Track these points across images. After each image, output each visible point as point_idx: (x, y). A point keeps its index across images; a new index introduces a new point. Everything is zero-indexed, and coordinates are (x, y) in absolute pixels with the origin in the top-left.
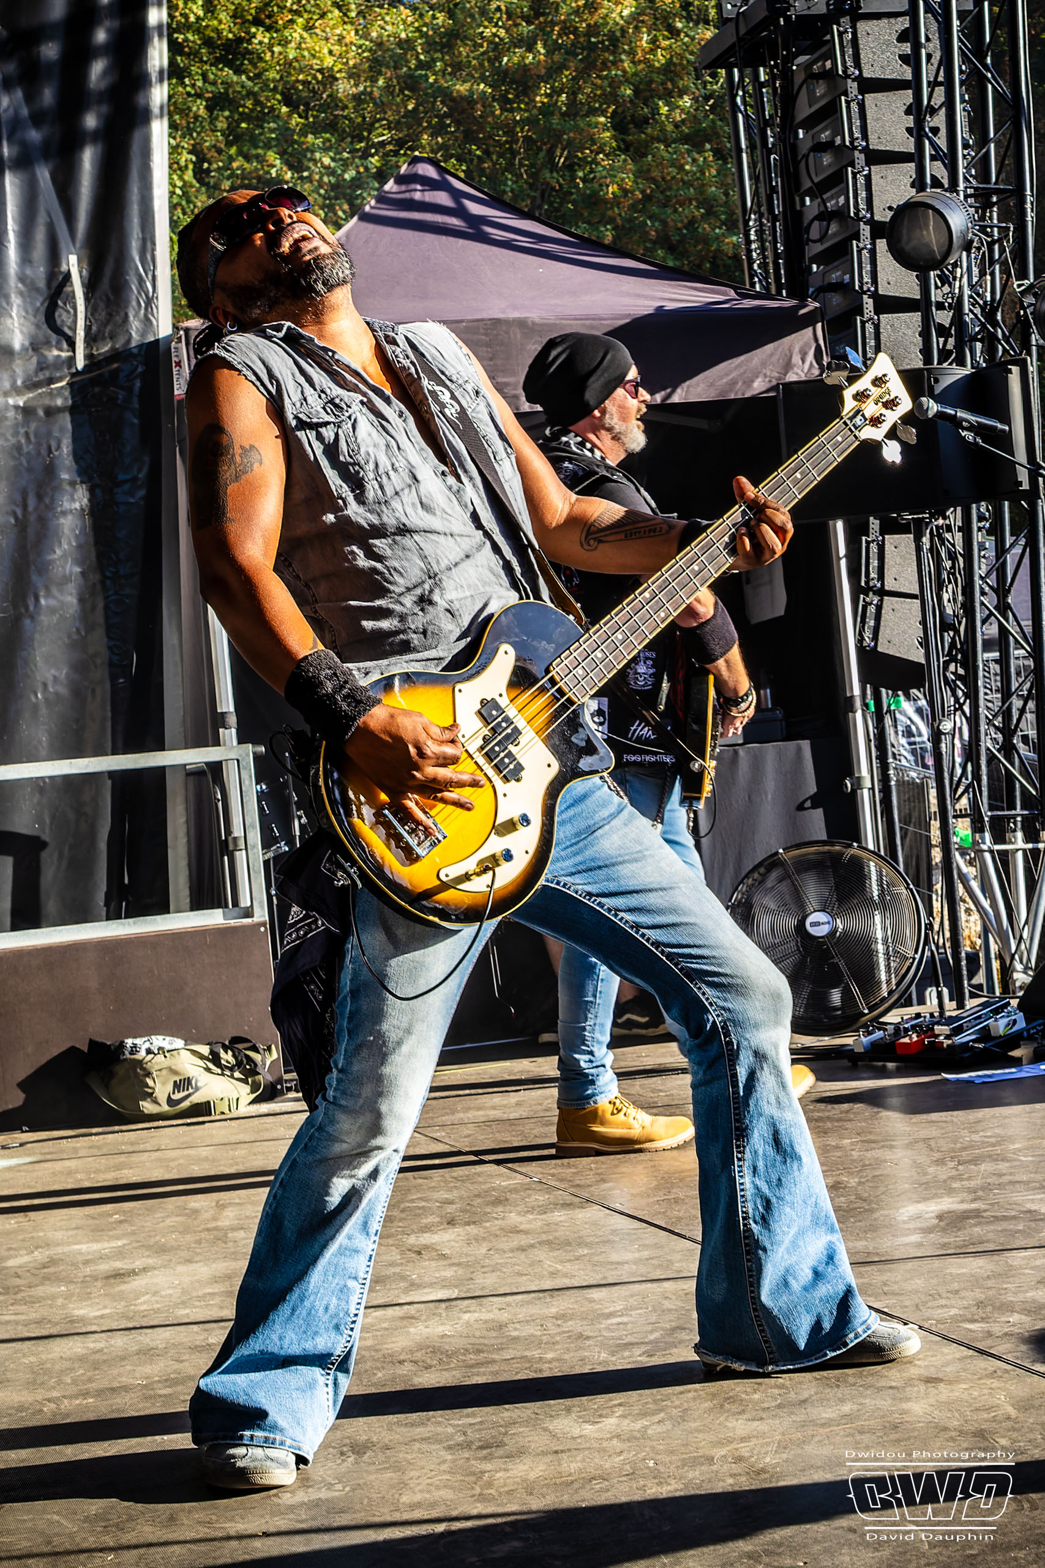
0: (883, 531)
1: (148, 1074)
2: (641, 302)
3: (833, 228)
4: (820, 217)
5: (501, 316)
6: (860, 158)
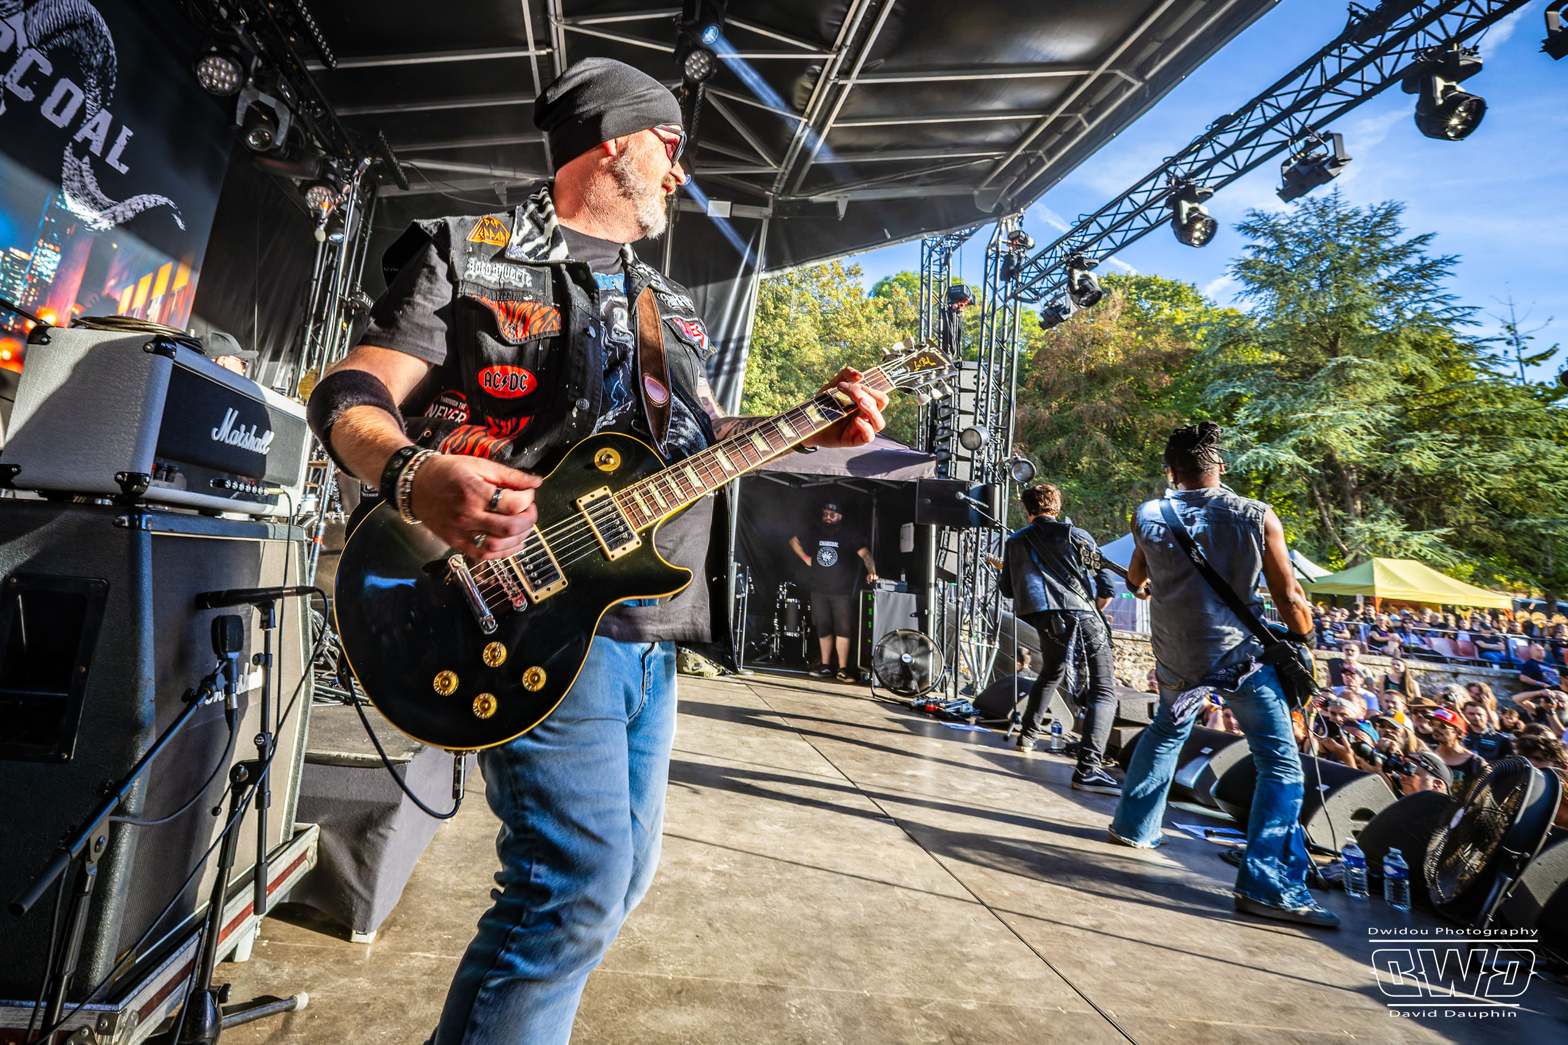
0: (951, 530)
3: (946, 432)
4: (942, 428)
6: (956, 412)
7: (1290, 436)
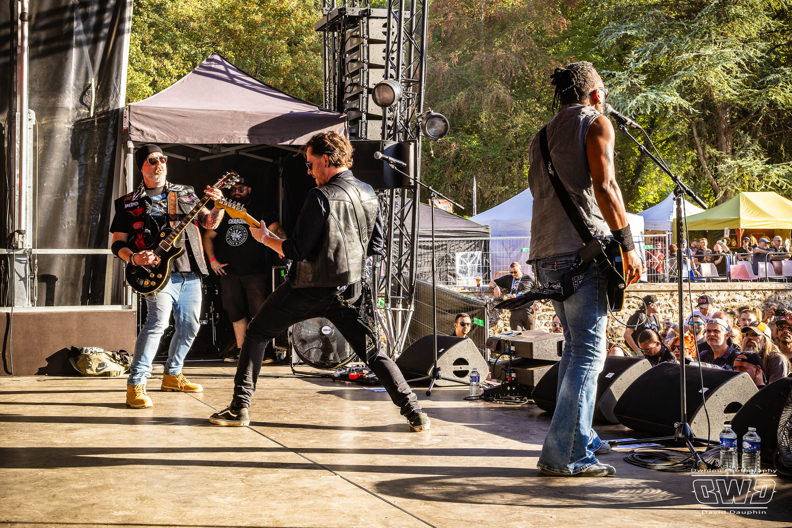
1: (90, 360)
2: (286, 109)
4: (350, 85)
5: (237, 110)
6: (366, 66)
7: (675, 78)
